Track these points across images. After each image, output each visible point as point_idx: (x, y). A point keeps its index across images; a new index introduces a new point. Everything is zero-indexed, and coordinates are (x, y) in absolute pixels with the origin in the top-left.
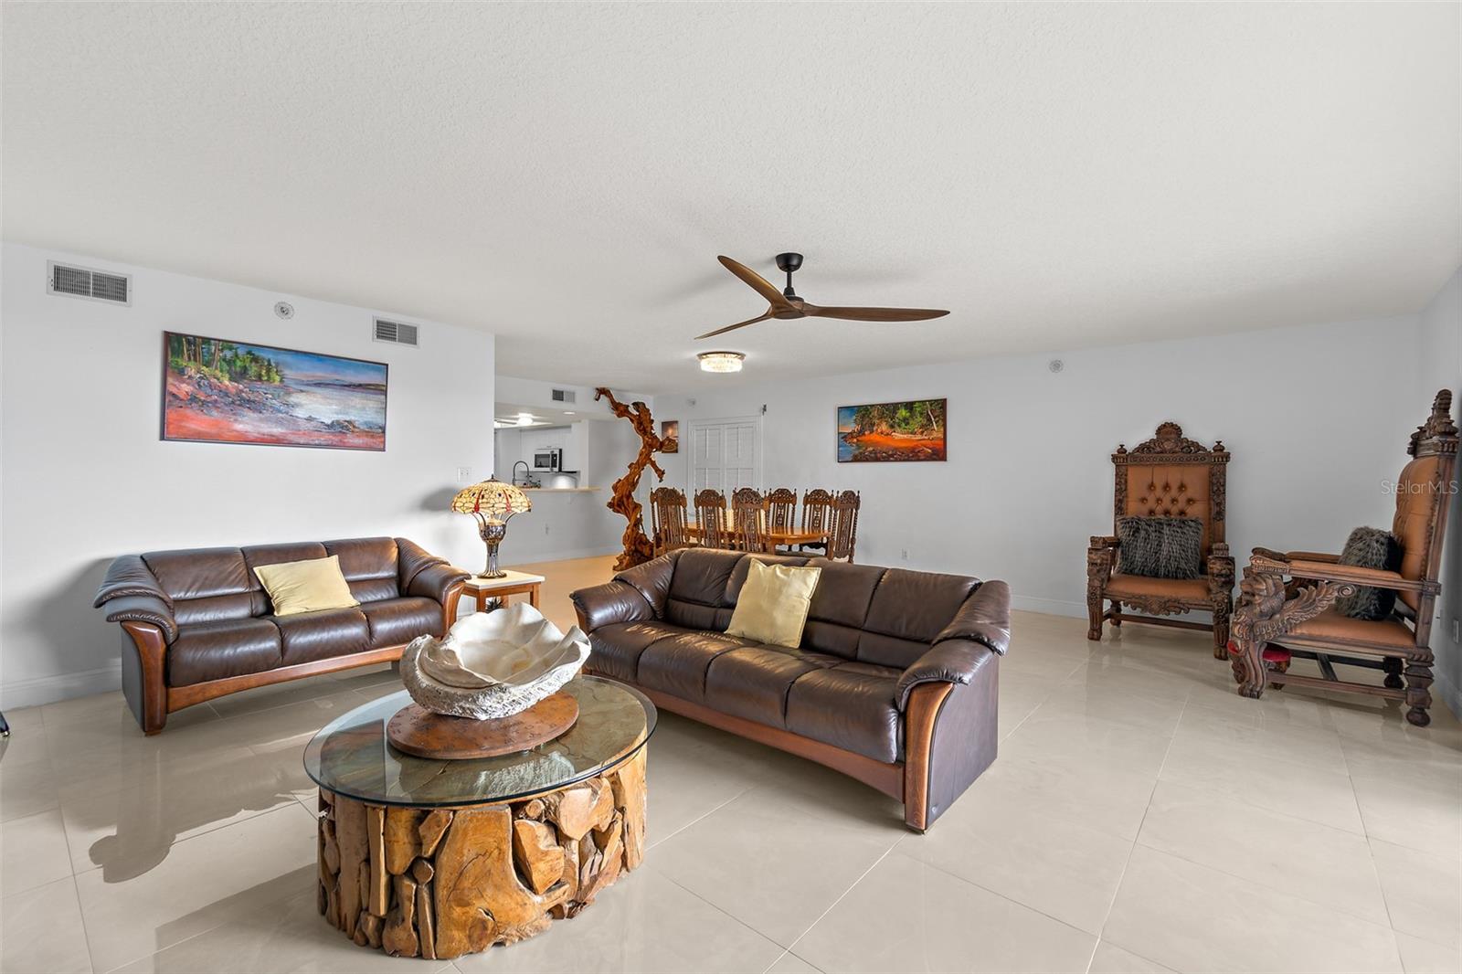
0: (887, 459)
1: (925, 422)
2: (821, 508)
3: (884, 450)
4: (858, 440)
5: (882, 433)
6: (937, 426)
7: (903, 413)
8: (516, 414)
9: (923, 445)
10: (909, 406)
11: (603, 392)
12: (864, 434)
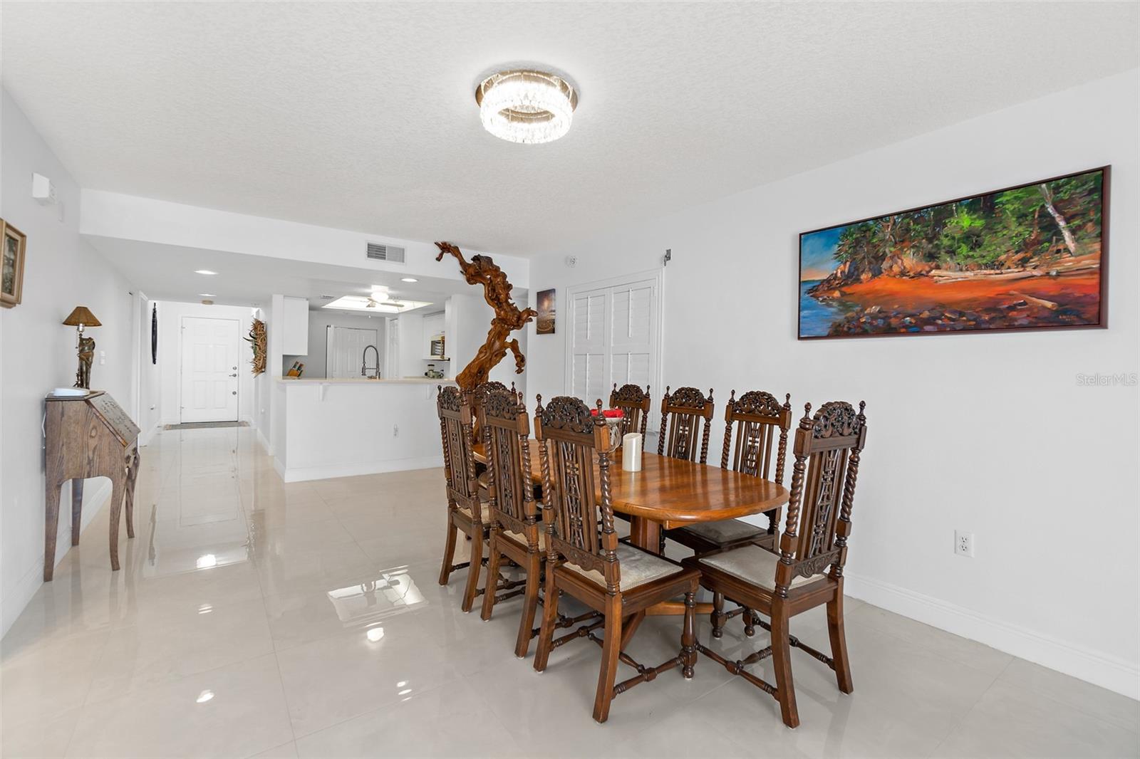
0: (917, 328)
1: (1032, 234)
2: (762, 430)
3: (910, 311)
4: (843, 294)
5: (903, 273)
6: (1077, 240)
7: (965, 221)
8: (368, 286)
9: (1024, 292)
10: (985, 204)
11: (445, 248)
12: (858, 280)
